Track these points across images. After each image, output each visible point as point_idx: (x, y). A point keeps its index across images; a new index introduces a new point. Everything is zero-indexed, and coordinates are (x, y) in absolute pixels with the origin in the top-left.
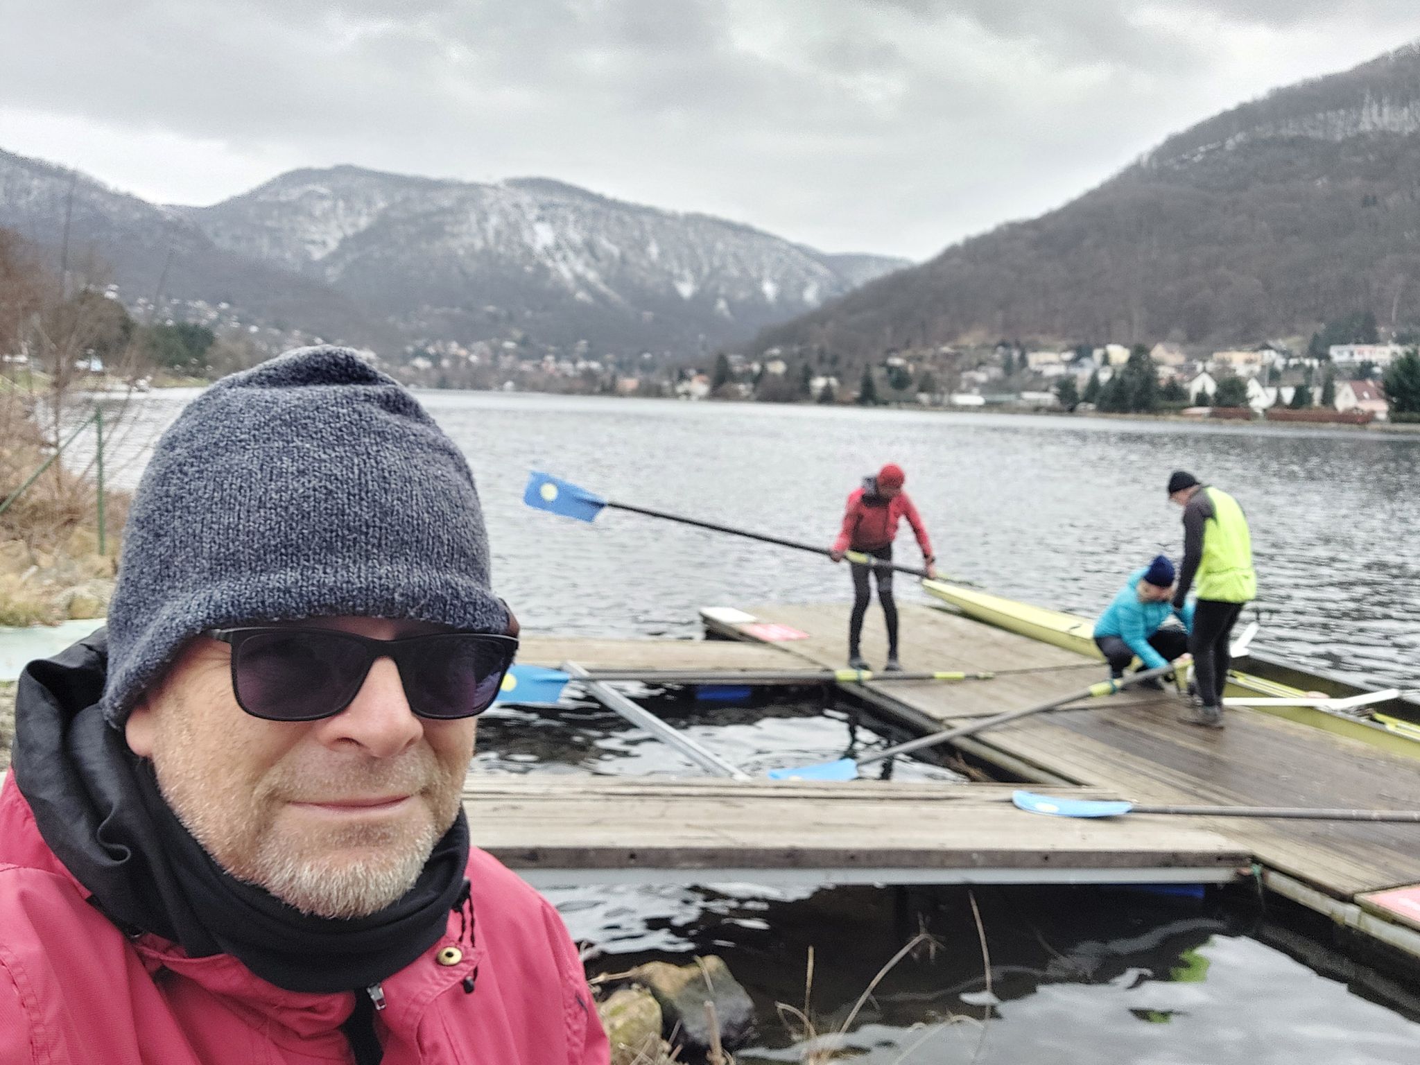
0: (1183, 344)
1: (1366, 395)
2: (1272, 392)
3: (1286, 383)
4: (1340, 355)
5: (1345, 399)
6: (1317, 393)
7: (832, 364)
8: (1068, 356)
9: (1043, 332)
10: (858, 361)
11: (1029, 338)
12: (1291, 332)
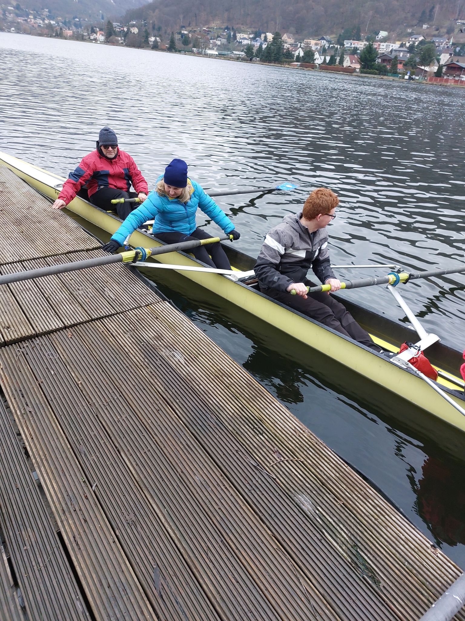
0: (294, 34)
1: (354, 61)
2: (323, 58)
3: (328, 54)
4: (347, 44)
5: (347, 63)
6: (338, 59)
7: (158, 30)
8: (251, 36)
9: (242, 24)
10: (169, 31)
11: (237, 26)
12: (332, 33)
